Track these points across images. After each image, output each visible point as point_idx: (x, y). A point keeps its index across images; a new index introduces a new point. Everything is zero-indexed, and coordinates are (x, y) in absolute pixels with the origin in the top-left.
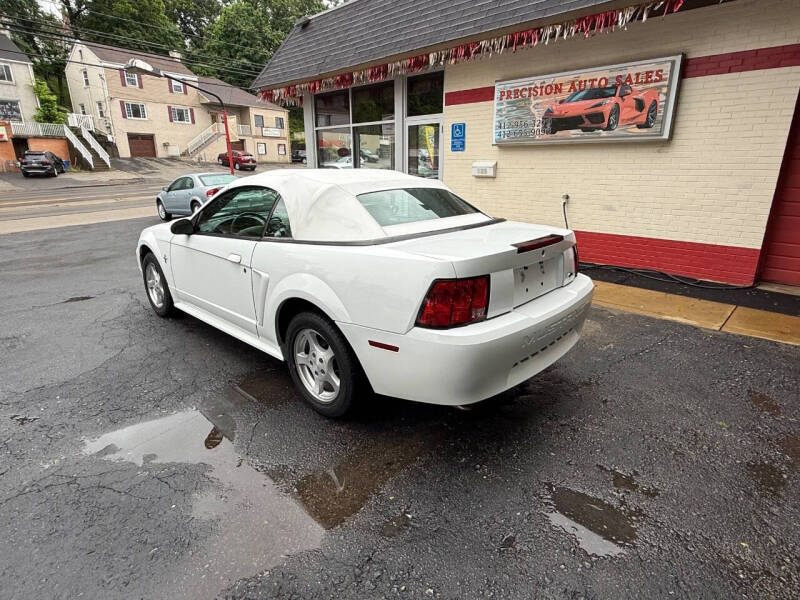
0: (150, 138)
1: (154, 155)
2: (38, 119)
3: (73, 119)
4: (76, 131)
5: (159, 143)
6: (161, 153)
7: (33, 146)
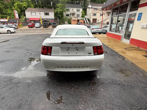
0: (96, 19)
1: (96, 22)
2: (81, 17)
3: (86, 17)
4: (86, 19)
5: (97, 20)
6: (97, 22)
7: (80, 21)
